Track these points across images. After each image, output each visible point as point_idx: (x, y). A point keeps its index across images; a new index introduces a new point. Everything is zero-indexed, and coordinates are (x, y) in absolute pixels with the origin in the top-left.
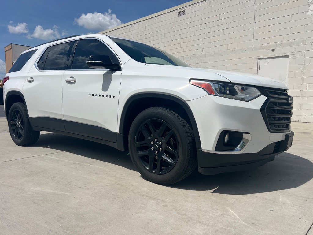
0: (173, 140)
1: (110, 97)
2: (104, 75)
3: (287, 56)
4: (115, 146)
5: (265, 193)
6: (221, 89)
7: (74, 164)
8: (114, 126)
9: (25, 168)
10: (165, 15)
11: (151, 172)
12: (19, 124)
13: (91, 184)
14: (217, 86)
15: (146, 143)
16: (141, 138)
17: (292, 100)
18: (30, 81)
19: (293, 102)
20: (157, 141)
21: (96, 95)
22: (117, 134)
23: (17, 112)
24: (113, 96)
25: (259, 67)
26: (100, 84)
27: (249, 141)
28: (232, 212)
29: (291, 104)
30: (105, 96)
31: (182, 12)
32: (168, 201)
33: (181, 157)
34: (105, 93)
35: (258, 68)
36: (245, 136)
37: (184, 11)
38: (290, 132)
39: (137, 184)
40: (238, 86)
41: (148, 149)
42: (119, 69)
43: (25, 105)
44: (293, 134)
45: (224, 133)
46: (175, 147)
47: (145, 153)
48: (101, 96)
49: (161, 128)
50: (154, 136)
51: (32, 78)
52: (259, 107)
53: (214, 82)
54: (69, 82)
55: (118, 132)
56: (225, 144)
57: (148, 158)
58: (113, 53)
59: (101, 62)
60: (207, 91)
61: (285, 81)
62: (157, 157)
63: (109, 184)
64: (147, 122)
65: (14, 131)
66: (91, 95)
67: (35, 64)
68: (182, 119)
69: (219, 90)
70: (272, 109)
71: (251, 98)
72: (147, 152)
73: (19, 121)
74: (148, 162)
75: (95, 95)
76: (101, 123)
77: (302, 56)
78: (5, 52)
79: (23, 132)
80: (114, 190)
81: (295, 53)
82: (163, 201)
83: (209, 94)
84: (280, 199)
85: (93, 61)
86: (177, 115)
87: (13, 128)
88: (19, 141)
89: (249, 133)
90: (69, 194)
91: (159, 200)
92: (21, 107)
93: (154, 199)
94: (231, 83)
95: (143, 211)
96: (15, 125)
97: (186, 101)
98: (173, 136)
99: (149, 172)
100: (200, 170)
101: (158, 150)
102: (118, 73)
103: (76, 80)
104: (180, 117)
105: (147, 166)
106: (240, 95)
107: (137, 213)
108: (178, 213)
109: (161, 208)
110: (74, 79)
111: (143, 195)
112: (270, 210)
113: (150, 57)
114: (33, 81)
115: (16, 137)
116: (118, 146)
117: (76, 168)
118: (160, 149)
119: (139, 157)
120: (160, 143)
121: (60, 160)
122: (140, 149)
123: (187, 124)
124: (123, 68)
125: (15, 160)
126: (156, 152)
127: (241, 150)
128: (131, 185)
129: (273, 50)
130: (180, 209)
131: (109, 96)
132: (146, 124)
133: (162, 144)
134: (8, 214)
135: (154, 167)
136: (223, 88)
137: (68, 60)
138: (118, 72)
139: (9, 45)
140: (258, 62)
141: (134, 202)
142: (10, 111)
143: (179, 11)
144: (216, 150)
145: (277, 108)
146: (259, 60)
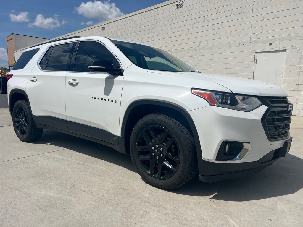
0: (174, 146)
1: (112, 101)
2: (106, 79)
3: (285, 51)
4: (117, 148)
5: (263, 199)
6: (222, 99)
7: (77, 163)
8: (116, 130)
9: (30, 168)
10: (164, 8)
11: (152, 176)
12: (23, 121)
13: (94, 187)
14: (218, 97)
15: (147, 148)
16: (142, 143)
17: (292, 107)
18: (33, 81)
19: (292, 109)
20: (158, 147)
21: (99, 99)
22: (118, 137)
23: (21, 109)
24: (115, 101)
25: (255, 60)
26: (102, 88)
27: (249, 151)
28: (232, 222)
29: (290, 111)
30: (107, 100)
31: (180, 4)
32: (170, 208)
33: (181, 165)
34: (107, 98)
35: (255, 62)
36: (245, 146)
37: (182, 4)
38: (289, 138)
39: (138, 187)
40: (239, 96)
41: (149, 153)
42: (121, 73)
43: (28, 102)
44: (291, 139)
45: (225, 143)
46: (176, 154)
47: (147, 157)
48: (103, 100)
49: (163, 134)
50: (155, 142)
51: (35, 77)
52: (259, 118)
53: (216, 92)
54: (71, 84)
55: (120, 136)
56: (225, 154)
57: (150, 162)
58: (115, 58)
59: (103, 67)
60: (208, 101)
61: (282, 75)
62: (157, 162)
63: (112, 187)
64: (148, 128)
65: (18, 127)
66: (93, 98)
67: (37, 63)
68: (183, 127)
69: (220, 101)
70: (272, 119)
71: (252, 109)
72: (148, 157)
73: (23, 119)
74: (149, 166)
75: (97, 99)
76: (103, 126)
77: (299, 50)
78: (7, 41)
79: (27, 128)
80: (116, 195)
81: (292, 48)
82: (164, 208)
83: (211, 105)
84: (279, 207)
85: (95, 67)
86: (178, 123)
87: (17, 124)
88: (24, 137)
89: (249, 143)
90: (73, 199)
91: (160, 206)
92: (25, 105)
93: (155, 206)
94: (232, 93)
95: (146, 219)
96: (19, 122)
97: (187, 111)
98: (174, 143)
99: (150, 177)
100: (201, 178)
101: (159, 156)
102: (119, 78)
103: (78, 82)
104: (181, 125)
105: (148, 170)
106: (241, 105)
107: (139, 222)
108: (180, 222)
109: (163, 217)
110: (77, 81)
111: (145, 202)
112: (269, 220)
113: (151, 58)
114: (36, 80)
115: (21, 133)
116: (120, 148)
117: (79, 168)
118: (162, 155)
119: (140, 161)
120: (161, 149)
121: (63, 159)
122: (142, 153)
123: (188, 132)
124: (125, 72)
125: (20, 159)
126: (157, 157)
127: (240, 159)
128: (133, 189)
129: (270, 44)
130: (181, 218)
131: (110, 101)
132: (148, 130)
133: (163, 150)
134: (17, 222)
135: (155, 171)
136: (224, 98)
137: (71, 59)
138: (119, 76)
139: (11, 35)
140: (255, 56)
141: (136, 209)
142: (14, 108)
143: (178, 3)
144: (216, 160)
145: (277, 117)
146: (256, 54)
